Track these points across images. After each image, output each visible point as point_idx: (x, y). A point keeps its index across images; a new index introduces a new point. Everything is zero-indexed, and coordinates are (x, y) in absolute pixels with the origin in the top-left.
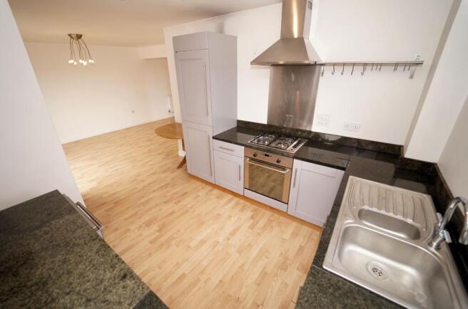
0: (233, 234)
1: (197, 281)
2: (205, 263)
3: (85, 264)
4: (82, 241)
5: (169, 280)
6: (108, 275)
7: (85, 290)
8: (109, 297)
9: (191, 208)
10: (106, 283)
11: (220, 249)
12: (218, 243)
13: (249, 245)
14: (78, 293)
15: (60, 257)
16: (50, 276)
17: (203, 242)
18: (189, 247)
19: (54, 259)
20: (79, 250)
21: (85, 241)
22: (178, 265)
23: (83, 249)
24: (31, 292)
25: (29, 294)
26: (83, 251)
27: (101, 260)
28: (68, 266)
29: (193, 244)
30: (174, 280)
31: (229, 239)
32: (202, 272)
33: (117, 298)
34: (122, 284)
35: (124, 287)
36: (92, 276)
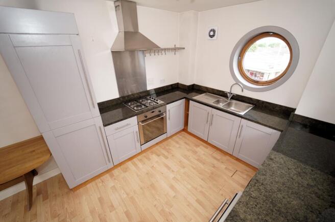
0: (169, 168)
1: (201, 192)
2: (190, 187)
3: (275, 178)
4: (261, 187)
5: (201, 211)
6: (274, 165)
7: (286, 172)
8: (283, 162)
9: (127, 194)
10: (278, 165)
11: (180, 177)
12: (175, 177)
13: (180, 162)
14: (289, 174)
15: (279, 196)
16: (292, 193)
17: (172, 187)
18: (174, 197)
19: (282, 198)
20: (269, 186)
21: (260, 186)
22: (189, 205)
23: (267, 184)
24: (304, 198)
25: (306, 198)
26: (268, 183)
27: (268, 171)
28: (281, 187)
29: (172, 193)
30: (201, 207)
31: (173, 171)
32: (196, 189)
33: (281, 159)
34: (275, 159)
35: (275, 158)
36: (279, 172)
